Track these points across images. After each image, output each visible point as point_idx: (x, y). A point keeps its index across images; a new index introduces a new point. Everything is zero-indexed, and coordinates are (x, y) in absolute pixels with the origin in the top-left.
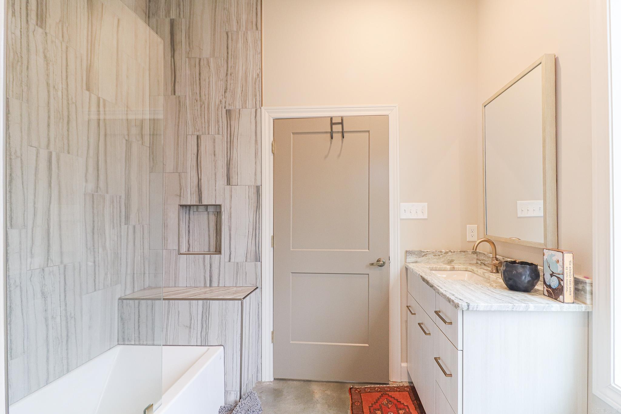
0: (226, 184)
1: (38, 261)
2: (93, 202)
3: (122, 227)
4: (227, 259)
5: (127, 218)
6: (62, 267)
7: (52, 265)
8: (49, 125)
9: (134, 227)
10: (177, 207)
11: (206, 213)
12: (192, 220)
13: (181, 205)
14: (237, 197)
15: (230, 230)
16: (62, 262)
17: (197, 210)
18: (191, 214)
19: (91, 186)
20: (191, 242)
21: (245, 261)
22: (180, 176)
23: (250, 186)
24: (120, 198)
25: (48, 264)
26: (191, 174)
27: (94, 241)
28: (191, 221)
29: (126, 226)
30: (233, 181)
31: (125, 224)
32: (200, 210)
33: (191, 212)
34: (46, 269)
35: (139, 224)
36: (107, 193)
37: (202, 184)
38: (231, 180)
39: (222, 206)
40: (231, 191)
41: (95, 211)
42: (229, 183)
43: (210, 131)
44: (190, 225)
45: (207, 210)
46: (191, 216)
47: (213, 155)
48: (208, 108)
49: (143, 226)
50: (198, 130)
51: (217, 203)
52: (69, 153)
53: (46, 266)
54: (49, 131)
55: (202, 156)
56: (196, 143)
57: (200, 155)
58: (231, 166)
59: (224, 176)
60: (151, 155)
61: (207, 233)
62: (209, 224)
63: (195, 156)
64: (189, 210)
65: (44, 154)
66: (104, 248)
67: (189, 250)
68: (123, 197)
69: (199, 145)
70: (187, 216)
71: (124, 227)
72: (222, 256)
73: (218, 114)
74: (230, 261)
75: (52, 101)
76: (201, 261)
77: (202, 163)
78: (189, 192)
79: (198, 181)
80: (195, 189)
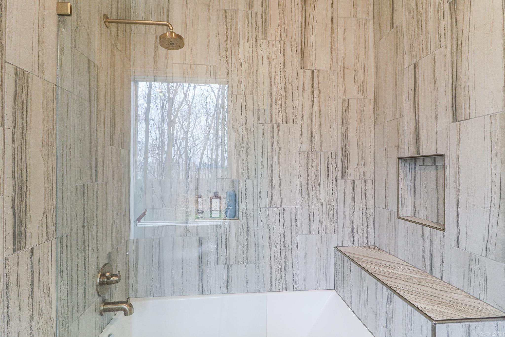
0: (451, 120)
1: (265, 202)
2: (307, 159)
3: (339, 181)
4: (454, 243)
5: (344, 173)
6: (281, 209)
7: (274, 206)
8: (271, 106)
9: (354, 182)
10: (395, 160)
11: (434, 167)
12: (418, 177)
13: (399, 158)
14: (469, 139)
15: (458, 195)
16: (281, 206)
17: (423, 164)
18: (416, 169)
19: (305, 146)
20: (417, 205)
21: (484, 254)
22: (398, 122)
23: (492, 115)
24: (336, 154)
25: (271, 205)
26: (409, 117)
27: (308, 192)
28: (416, 178)
29: (343, 181)
30: (462, 113)
31: (342, 179)
32: (427, 163)
33: (417, 167)
34: (270, 209)
35: (360, 179)
36: (321, 150)
37: (420, 128)
38: (459, 112)
39: (446, 156)
40: (459, 131)
41: (310, 167)
42: (455, 118)
43: (429, 49)
44: (416, 183)
45: (435, 163)
46: (417, 171)
47: (433, 83)
48: (426, 19)
49: (365, 181)
50: (415, 56)
51: (439, 153)
52: (286, 123)
53: (270, 206)
54: (271, 110)
55: (419, 90)
56: (413, 75)
57: (418, 90)
58: (458, 88)
59: (448, 109)
60: (375, 107)
61: (435, 195)
62: (437, 183)
63: (412, 92)
64: (415, 164)
65: (268, 127)
66: (319, 198)
67: (415, 215)
68: (340, 153)
69: (417, 75)
70: (413, 171)
71: (341, 182)
72: (447, 234)
73: (438, 17)
74: (458, 246)
75: (273, 87)
76: (420, 232)
77: (419, 99)
78: (407, 141)
79: (416, 125)
80: (413, 136)
